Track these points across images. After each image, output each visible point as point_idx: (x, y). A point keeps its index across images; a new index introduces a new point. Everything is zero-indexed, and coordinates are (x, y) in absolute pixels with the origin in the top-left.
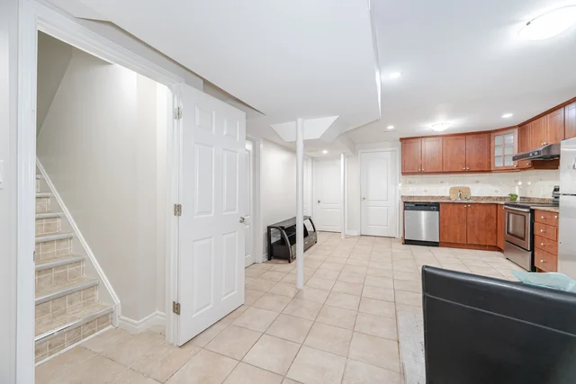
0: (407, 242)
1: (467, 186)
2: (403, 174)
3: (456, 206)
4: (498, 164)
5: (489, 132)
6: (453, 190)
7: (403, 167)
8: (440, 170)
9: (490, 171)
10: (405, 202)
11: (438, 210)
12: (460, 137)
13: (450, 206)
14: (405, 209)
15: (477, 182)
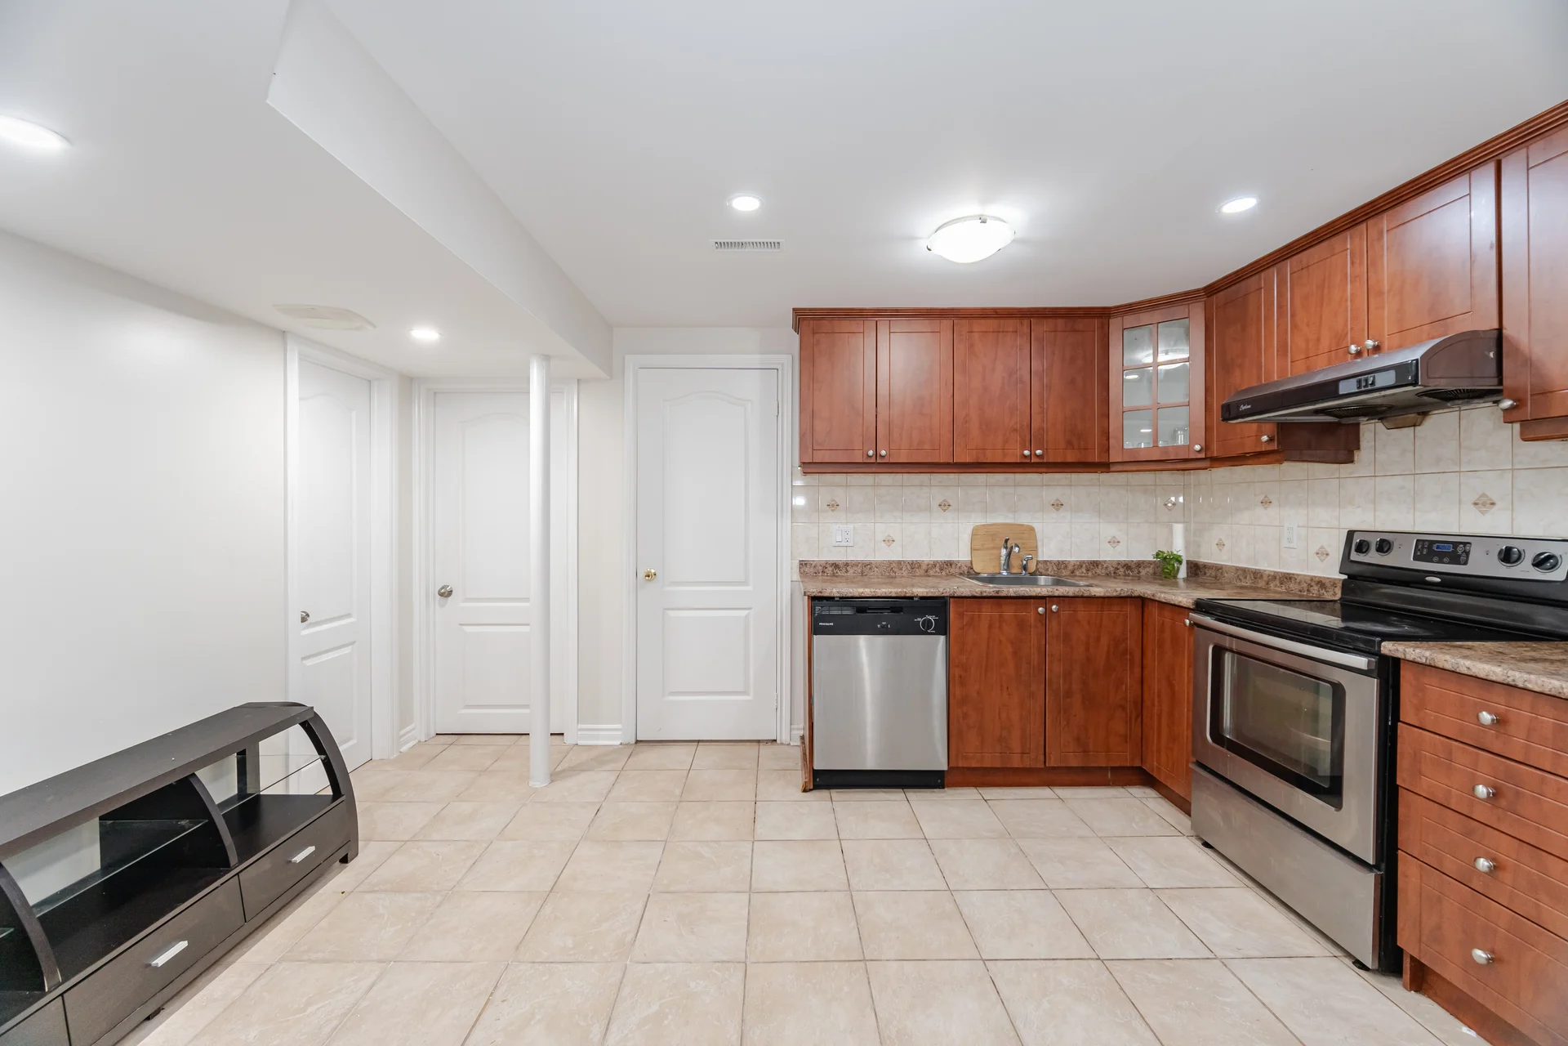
0: (824, 780)
1: (1024, 519)
2: (810, 467)
3: (1009, 612)
4: (1136, 437)
5: (1103, 315)
6: (982, 537)
7: (807, 436)
8: (944, 458)
9: (1104, 466)
10: (814, 599)
11: (942, 629)
12: (1010, 324)
13: (987, 612)
14: (816, 629)
15: (1058, 505)
